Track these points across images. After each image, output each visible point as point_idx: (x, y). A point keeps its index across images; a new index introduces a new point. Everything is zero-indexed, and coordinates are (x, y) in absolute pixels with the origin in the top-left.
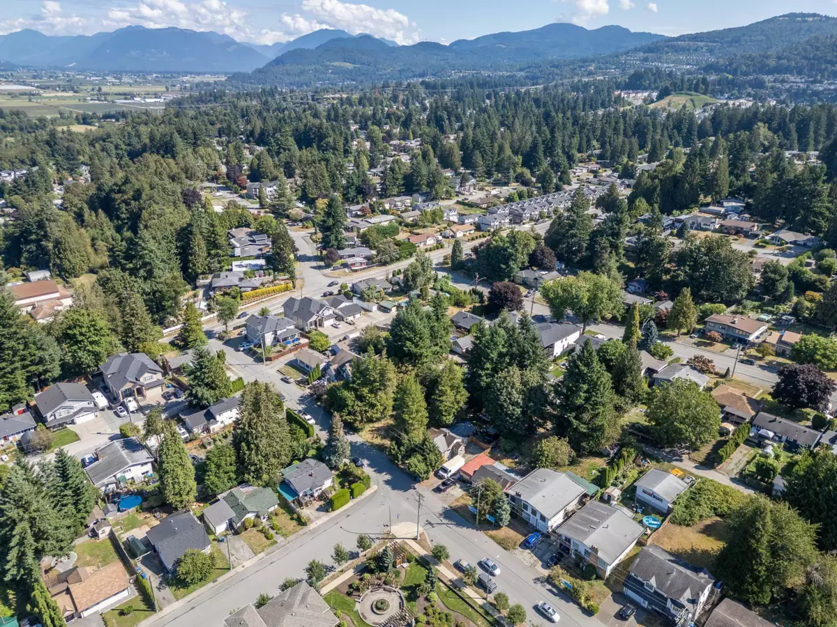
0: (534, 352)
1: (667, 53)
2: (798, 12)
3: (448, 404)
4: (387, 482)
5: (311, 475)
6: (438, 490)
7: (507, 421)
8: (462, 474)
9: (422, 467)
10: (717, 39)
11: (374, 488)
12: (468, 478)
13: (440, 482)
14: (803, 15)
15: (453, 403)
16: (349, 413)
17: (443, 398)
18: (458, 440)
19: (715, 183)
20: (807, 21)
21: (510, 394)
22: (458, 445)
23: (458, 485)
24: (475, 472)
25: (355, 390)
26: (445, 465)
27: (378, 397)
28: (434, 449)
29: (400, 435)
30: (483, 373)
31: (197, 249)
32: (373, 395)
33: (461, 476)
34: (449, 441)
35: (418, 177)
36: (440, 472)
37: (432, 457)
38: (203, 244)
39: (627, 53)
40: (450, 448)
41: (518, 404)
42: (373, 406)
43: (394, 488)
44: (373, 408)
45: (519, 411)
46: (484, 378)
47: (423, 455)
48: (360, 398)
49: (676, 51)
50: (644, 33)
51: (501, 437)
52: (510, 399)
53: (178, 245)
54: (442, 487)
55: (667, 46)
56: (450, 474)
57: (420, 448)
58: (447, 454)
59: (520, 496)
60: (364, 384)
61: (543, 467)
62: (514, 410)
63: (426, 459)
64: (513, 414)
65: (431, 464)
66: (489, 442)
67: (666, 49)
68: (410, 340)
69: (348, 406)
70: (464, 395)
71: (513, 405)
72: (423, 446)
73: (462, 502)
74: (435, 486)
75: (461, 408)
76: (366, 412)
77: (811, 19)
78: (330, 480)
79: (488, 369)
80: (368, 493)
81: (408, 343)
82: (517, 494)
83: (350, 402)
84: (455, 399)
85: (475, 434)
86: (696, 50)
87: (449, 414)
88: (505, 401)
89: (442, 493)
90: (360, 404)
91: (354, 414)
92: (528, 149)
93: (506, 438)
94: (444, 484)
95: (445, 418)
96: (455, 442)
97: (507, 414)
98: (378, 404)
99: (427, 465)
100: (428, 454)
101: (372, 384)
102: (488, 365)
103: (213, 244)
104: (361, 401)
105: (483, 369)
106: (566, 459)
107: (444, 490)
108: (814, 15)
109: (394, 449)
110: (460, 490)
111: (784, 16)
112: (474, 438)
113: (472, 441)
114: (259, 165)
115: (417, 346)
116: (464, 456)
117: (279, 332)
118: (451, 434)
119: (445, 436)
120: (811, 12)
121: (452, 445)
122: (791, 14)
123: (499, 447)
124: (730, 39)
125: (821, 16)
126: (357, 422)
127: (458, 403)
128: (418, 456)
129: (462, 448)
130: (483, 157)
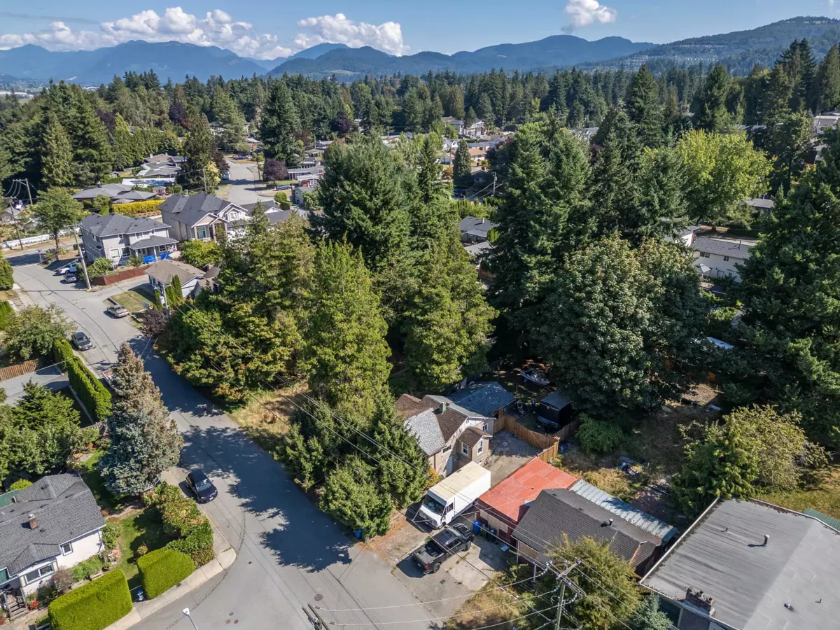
0: (662, 202)
1: (674, 55)
2: (805, 16)
3: (446, 331)
4: (272, 540)
5: (27, 525)
6: (413, 567)
7: (606, 369)
8: (483, 514)
9: (365, 496)
10: (724, 42)
11: (225, 558)
12: (504, 527)
13: (422, 539)
14: (811, 19)
15: (457, 331)
16: (206, 363)
17: (434, 316)
18: (473, 422)
19: (824, 81)
20: (814, 24)
21: (614, 296)
22: (473, 435)
23: (474, 550)
24: (524, 509)
25: (224, 309)
26: (438, 490)
27: (277, 325)
28: (403, 446)
29: (313, 408)
30: (532, 260)
31: (55, 146)
32: (265, 320)
33: (482, 521)
34: (448, 424)
35: (410, 113)
36: (423, 509)
37: (396, 466)
38: (65, 139)
39: (631, 57)
40: (452, 442)
41: (635, 321)
42: (264, 345)
43: (286, 560)
44: (265, 352)
45: (637, 340)
46: (535, 272)
47: (372, 462)
48: (233, 326)
49: (683, 53)
50: (646, 43)
51: (583, 416)
52: (613, 309)
53: (27, 141)
54: (426, 558)
55: (673, 49)
56: (450, 516)
57: (365, 442)
58: (443, 459)
59: (706, 606)
60: (244, 294)
61: (736, 496)
62: (625, 339)
63: (379, 472)
64: (623, 352)
65: (393, 488)
66: (550, 430)
67: (672, 51)
68: (360, 204)
69: (202, 344)
70: (484, 315)
71: (622, 326)
72: (371, 433)
73: (488, 607)
74: (407, 551)
75: (478, 345)
76: (246, 360)
77: (818, 22)
78: (96, 538)
79: (543, 252)
80: (200, 577)
81: (356, 211)
82: (693, 598)
83: (205, 336)
84: (464, 320)
85: (513, 409)
86: (703, 52)
87: (449, 361)
88: (601, 314)
89: (427, 577)
90: (232, 341)
91: (219, 366)
92: (547, 94)
93: (598, 418)
94: (432, 547)
95: (437, 369)
96: (464, 426)
97: (604, 352)
98: (278, 341)
99: (381, 492)
100: (387, 458)
101: (262, 294)
102: (544, 242)
103: (82, 140)
104: (237, 336)
105: (532, 251)
106: (786, 472)
107: (433, 568)
108: (821, 19)
109: (294, 447)
110: (482, 565)
111: (790, 20)
112: (512, 420)
113: (505, 429)
114: (211, 104)
115: (376, 219)
116: (487, 465)
117: (133, 240)
118: (453, 406)
119: (437, 412)
120: (818, 16)
121: (457, 435)
122: (798, 18)
123: (578, 443)
124: (737, 41)
125: (829, 20)
126: (225, 385)
127: (471, 333)
128: (358, 462)
129: (483, 443)
130: (492, 101)
